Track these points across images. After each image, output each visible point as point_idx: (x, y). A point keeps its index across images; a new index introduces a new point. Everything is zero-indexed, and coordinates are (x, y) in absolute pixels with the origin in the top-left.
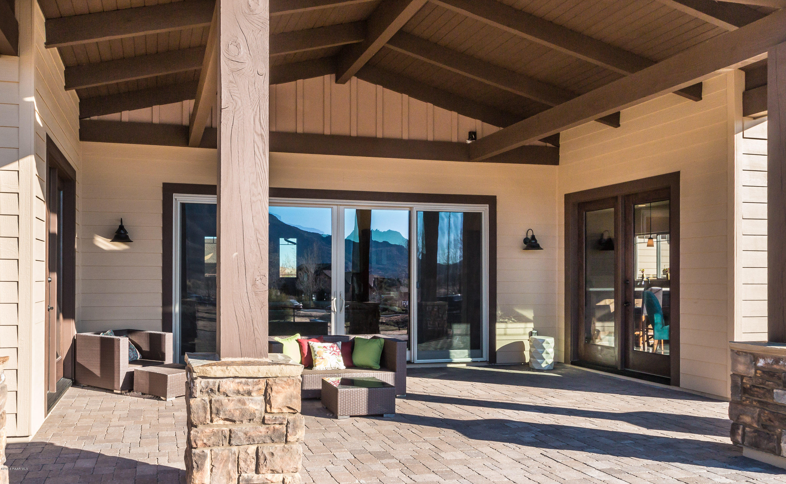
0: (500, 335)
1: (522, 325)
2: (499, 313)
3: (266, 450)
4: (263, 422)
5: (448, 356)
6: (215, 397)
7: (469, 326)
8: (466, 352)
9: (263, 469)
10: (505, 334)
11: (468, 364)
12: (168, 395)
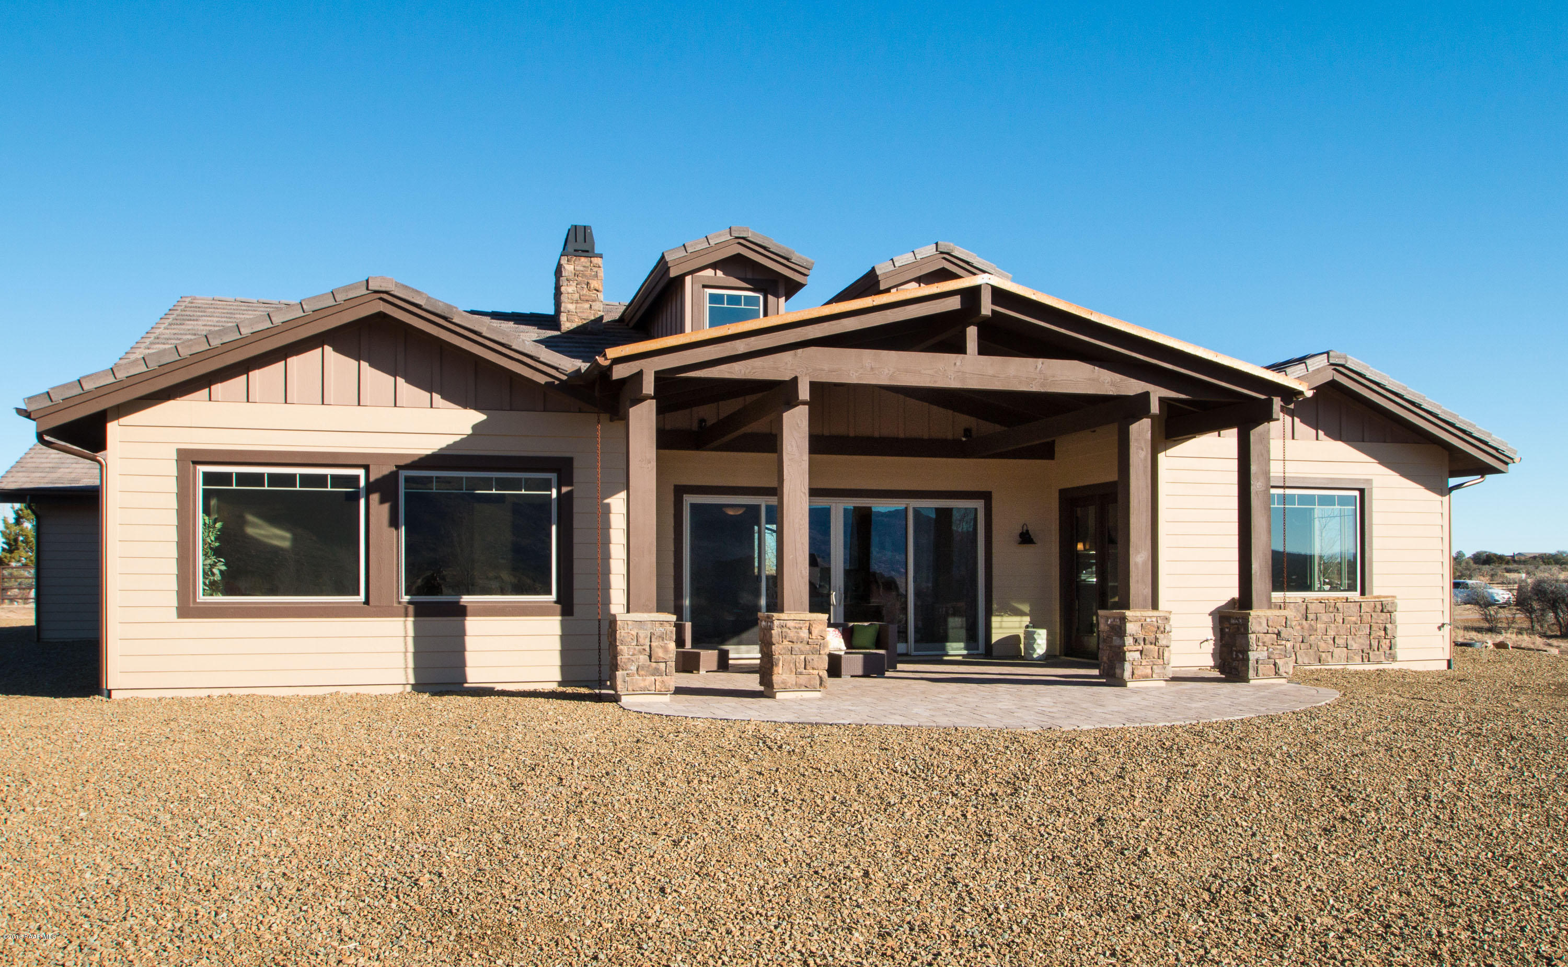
0: (996, 628)
1: (1017, 619)
2: (995, 606)
3: (809, 657)
4: (808, 643)
5: (944, 649)
6: (784, 630)
7: (964, 619)
8: (962, 645)
9: (808, 667)
10: (1001, 628)
11: (963, 656)
12: (701, 669)
